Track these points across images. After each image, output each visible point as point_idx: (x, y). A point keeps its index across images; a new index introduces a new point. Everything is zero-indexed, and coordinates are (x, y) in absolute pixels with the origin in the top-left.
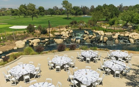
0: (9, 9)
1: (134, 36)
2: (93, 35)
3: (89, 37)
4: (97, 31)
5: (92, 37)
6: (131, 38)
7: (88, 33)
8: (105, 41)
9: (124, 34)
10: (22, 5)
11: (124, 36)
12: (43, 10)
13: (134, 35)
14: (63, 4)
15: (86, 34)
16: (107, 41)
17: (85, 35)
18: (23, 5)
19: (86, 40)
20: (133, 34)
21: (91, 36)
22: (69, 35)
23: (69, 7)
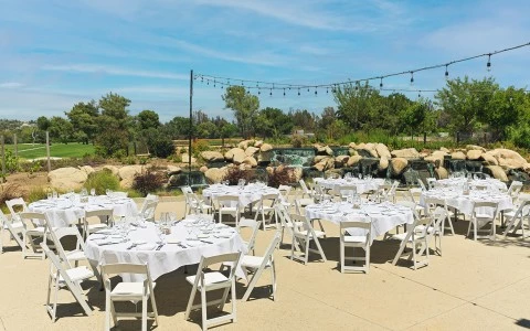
0: (31, 122)
1: (501, 160)
2: (349, 154)
3: (336, 162)
4: (362, 146)
5: (346, 160)
6: (492, 163)
7: (329, 151)
8: (398, 170)
9: (465, 153)
10: (81, 106)
11: (467, 159)
12: (152, 123)
13: (502, 156)
14: (227, 97)
15: (324, 153)
16: (404, 169)
17: (319, 157)
18: (86, 104)
19: (323, 171)
20: (496, 151)
21: (340, 158)
22: (257, 159)
23: (248, 107)
